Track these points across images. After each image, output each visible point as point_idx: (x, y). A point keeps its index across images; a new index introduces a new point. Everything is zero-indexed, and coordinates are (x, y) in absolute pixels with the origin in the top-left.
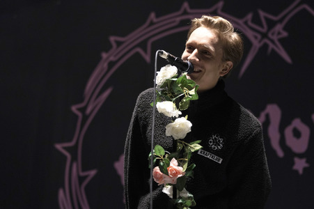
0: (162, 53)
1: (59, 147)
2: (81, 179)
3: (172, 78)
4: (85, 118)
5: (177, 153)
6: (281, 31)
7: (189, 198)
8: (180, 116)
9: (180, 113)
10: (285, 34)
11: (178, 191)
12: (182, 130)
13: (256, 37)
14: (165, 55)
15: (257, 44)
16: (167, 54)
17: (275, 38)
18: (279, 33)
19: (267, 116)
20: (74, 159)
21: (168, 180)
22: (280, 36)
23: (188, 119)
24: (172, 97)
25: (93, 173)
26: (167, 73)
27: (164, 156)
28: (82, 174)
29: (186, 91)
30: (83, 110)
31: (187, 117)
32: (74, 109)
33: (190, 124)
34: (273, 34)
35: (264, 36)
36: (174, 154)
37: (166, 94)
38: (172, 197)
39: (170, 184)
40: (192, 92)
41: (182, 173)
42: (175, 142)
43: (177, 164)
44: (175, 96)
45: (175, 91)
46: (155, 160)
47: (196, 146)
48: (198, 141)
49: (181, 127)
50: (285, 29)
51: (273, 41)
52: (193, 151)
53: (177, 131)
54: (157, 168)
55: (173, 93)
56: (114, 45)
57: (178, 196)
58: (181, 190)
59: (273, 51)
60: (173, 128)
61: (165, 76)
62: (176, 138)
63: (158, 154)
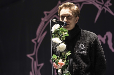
0: (53, 20)
1: (29, 56)
2: (38, 67)
3: (58, 29)
4: (38, 44)
5: (62, 57)
6: (109, 3)
7: (68, 73)
8: (62, 43)
9: (62, 42)
10: (111, 4)
11: (63, 71)
12: (63, 48)
13: (100, 7)
14: (54, 20)
15: (100, 9)
16: (55, 20)
17: (107, 6)
18: (108, 4)
19: (107, 37)
20: (35, 60)
21: (59, 67)
22: (109, 5)
23: (65, 44)
24: (58, 36)
25: (42, 65)
26: (56, 27)
27: (57, 58)
28: (38, 65)
29: (63, 33)
30: (36, 41)
31: (64, 43)
32: (33, 41)
33: (66, 46)
34: (106, 5)
35: (103, 6)
36: (60, 57)
37: (56, 35)
38: (61, 73)
39: (60, 69)
40: (66, 33)
41: (64, 64)
42: (61, 53)
43: (62, 61)
44: (60, 35)
45: (59, 33)
46: (54, 60)
47: (69, 54)
48: (70, 51)
49: (62, 47)
50: (111, 2)
51: (106, 8)
52: (67, 55)
53: (61, 48)
54: (55, 63)
55: (59, 34)
56: (46, 15)
57: (63, 73)
58: (64, 70)
59: (107, 11)
60: (59, 48)
61: (55, 28)
62: (61, 51)
63: (55, 58)
